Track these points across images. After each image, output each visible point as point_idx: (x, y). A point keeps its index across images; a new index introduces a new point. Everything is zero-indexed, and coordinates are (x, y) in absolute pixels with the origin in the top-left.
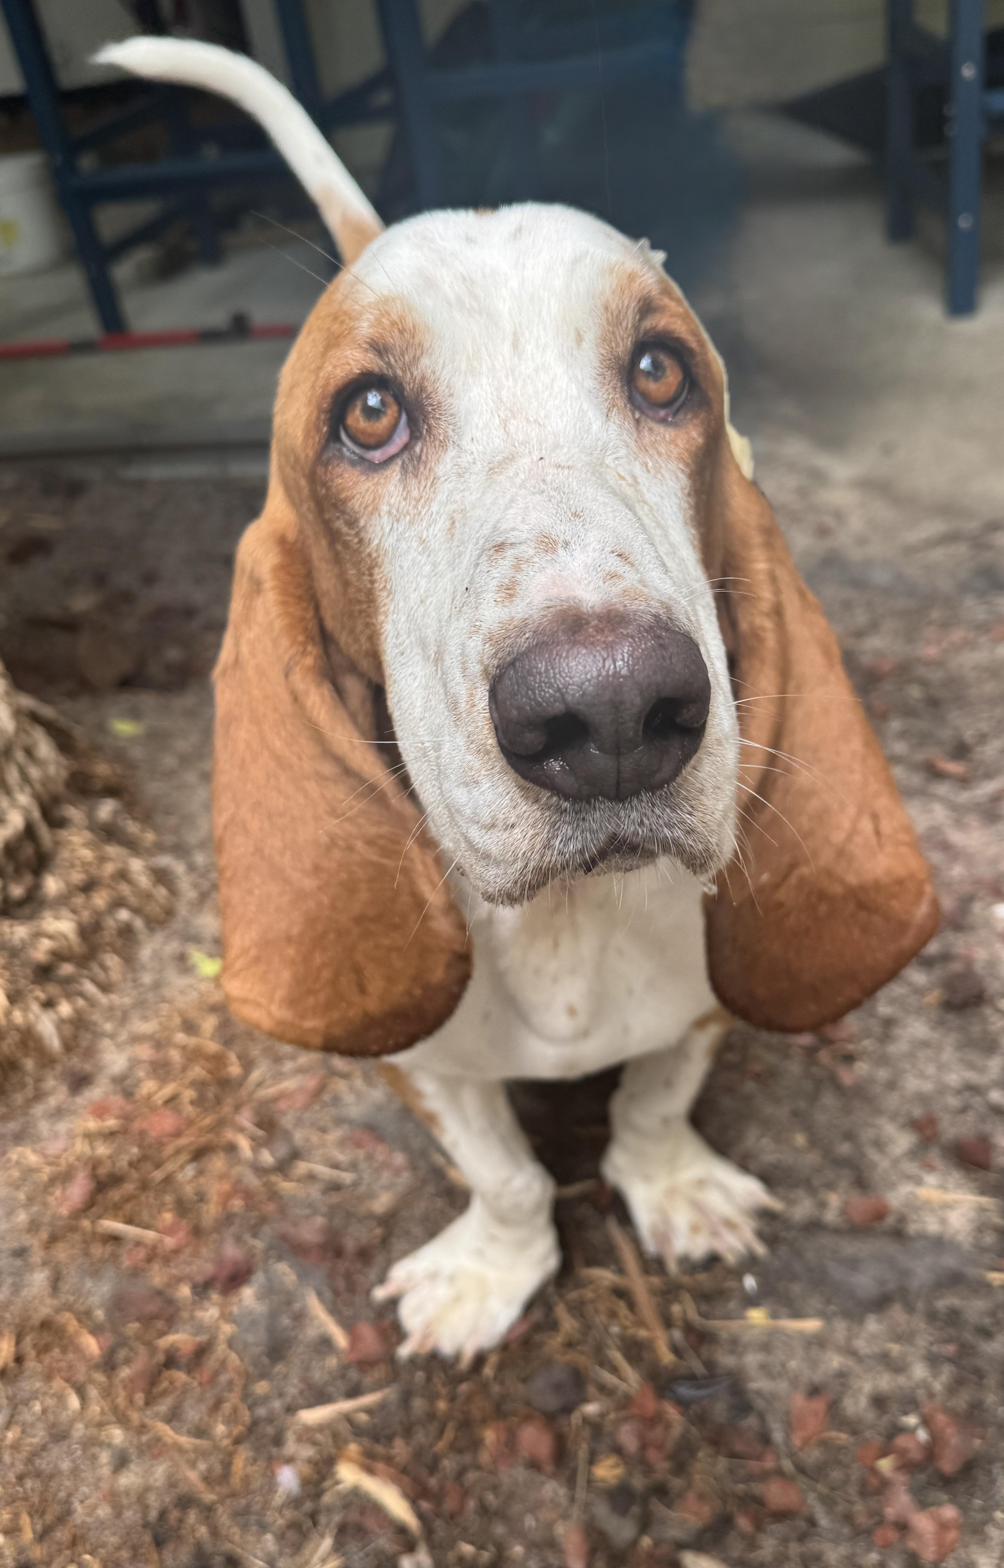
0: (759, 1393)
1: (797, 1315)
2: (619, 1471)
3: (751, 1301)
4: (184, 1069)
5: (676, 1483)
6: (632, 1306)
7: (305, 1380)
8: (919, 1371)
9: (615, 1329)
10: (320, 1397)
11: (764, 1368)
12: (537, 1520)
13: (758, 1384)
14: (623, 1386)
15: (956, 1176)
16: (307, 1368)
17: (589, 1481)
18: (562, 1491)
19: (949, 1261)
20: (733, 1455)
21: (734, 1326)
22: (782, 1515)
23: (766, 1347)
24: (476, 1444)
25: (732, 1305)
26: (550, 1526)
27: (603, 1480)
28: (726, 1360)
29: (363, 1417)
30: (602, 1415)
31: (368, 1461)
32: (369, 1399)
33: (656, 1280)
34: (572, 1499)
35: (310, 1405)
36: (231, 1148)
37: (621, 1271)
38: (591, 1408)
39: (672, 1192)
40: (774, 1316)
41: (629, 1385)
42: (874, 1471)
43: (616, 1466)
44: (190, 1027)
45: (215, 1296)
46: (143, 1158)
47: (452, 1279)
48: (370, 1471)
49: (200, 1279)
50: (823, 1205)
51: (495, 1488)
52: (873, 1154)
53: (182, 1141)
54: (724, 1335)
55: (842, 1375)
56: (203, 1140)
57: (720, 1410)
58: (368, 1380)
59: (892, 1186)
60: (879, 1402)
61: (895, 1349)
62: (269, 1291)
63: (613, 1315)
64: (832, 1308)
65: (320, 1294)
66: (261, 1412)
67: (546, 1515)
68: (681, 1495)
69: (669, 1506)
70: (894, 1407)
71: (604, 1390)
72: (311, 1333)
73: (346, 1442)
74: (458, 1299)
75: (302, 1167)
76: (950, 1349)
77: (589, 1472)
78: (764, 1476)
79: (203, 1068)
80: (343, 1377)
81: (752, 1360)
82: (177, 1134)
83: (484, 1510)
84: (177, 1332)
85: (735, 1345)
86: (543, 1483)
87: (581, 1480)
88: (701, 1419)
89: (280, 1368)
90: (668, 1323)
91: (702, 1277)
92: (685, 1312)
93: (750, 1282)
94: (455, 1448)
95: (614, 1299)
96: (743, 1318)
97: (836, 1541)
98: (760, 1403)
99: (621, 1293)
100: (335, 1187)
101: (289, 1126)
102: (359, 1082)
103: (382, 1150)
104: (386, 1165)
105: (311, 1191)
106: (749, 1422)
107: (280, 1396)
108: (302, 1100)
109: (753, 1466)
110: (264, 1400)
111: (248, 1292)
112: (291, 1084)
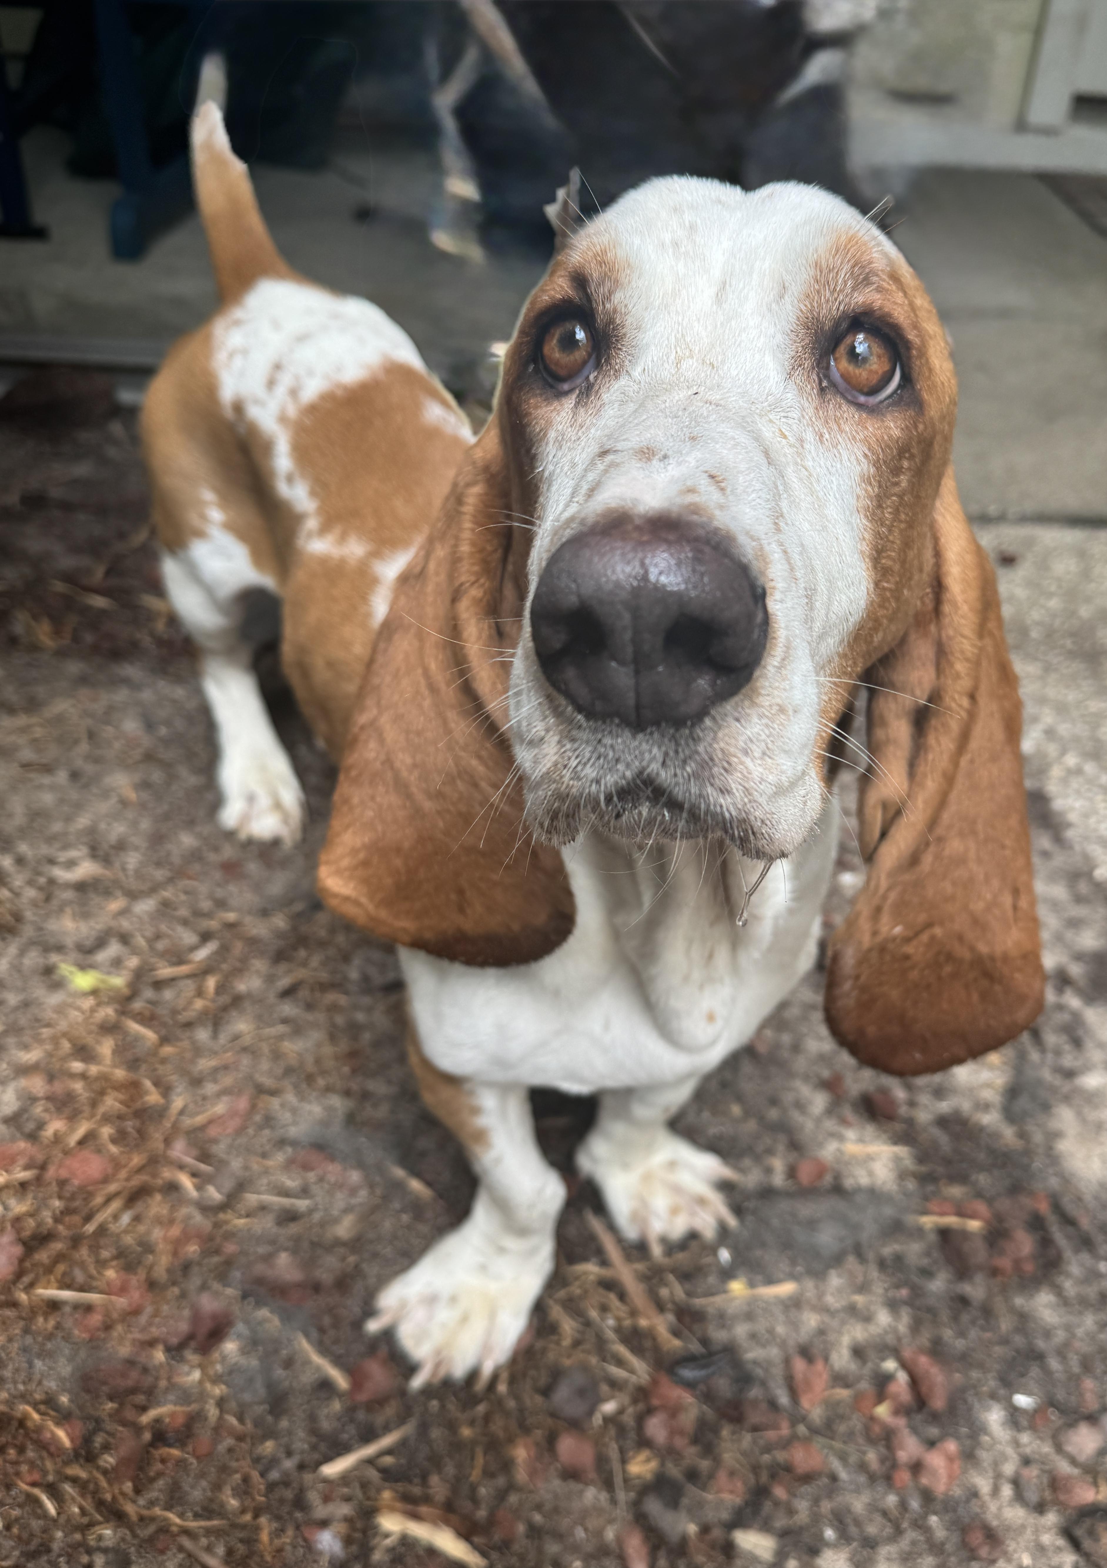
0: (755, 1362)
1: (770, 1281)
2: (653, 1465)
3: (727, 1274)
4: (94, 1104)
5: (705, 1465)
6: (622, 1296)
7: (314, 1431)
8: (883, 1318)
9: (610, 1322)
10: (339, 1449)
11: (753, 1336)
12: (586, 1530)
13: (752, 1354)
14: (634, 1379)
15: (870, 1129)
16: (312, 1418)
17: (626, 1480)
18: (604, 1496)
19: (888, 1211)
20: (755, 1429)
21: (718, 1300)
22: (807, 1478)
23: (749, 1316)
24: (507, 1466)
25: (712, 1280)
26: (599, 1533)
27: (639, 1477)
28: (719, 1336)
29: (388, 1460)
30: (621, 1411)
31: (410, 1507)
32: (387, 1441)
33: (639, 1266)
34: (614, 1501)
35: (328, 1459)
36: (172, 1188)
37: (604, 1262)
38: (609, 1407)
39: (646, 1178)
40: (752, 1285)
41: (639, 1377)
42: (872, 1418)
43: (648, 1460)
44: (83, 1052)
45: (194, 1358)
46: (68, 1211)
47: (453, 1300)
48: (416, 1517)
49: (174, 1341)
50: (768, 1171)
51: (539, 1507)
52: (796, 1117)
53: (114, 1187)
54: (711, 1310)
55: (821, 1332)
56: (137, 1181)
57: (723, 1386)
58: (379, 1420)
59: (820, 1145)
60: (858, 1352)
61: (859, 1299)
62: (252, 1344)
63: (604, 1309)
64: (799, 1269)
65: (307, 1336)
66: (274, 1475)
67: (593, 1523)
68: (711, 1476)
69: (704, 1488)
70: (872, 1355)
71: (614, 1384)
72: (307, 1378)
73: (379, 1491)
74: (465, 1319)
75: (252, 1199)
76: (904, 1292)
77: (624, 1471)
78: (786, 1444)
79: (116, 1099)
80: (352, 1420)
81: (741, 1331)
82: (105, 1181)
83: (534, 1532)
84: (158, 1404)
85: (722, 1319)
86: (581, 1492)
87: (618, 1480)
88: (708, 1397)
89: (284, 1423)
90: (660, 1306)
91: (680, 1256)
92: (671, 1293)
93: (725, 1255)
94: (488, 1474)
95: (601, 1291)
96: (725, 1292)
97: (857, 1491)
98: (759, 1372)
99: (610, 1285)
100: (289, 1217)
101: (223, 1156)
102: (290, 1097)
103: (333, 1170)
104: (339, 1186)
105: (265, 1224)
106: (754, 1392)
107: (289, 1454)
108: (233, 1124)
109: (771, 1435)
110: (273, 1462)
111: (230, 1347)
112: (220, 1108)
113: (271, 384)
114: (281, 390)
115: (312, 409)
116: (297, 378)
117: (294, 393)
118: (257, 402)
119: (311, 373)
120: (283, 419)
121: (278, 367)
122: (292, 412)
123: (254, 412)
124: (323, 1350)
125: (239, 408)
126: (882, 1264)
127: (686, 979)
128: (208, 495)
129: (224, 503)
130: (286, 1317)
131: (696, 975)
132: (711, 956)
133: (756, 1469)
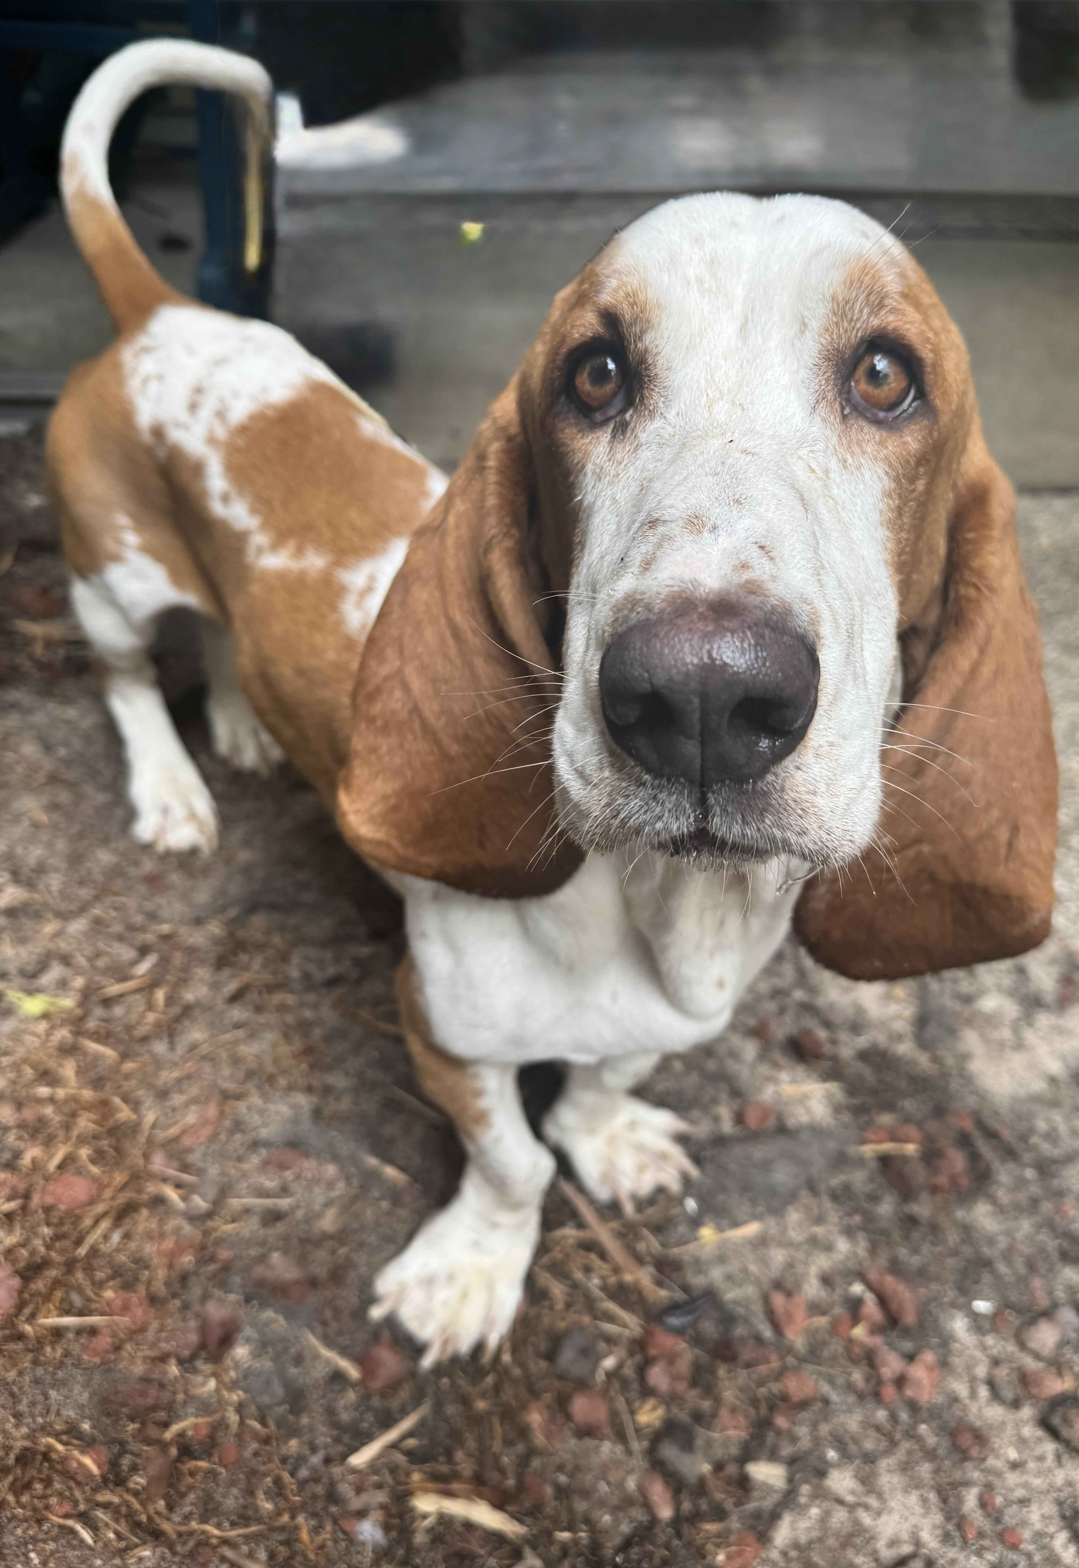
0: (734, 1302)
1: (736, 1224)
2: (660, 1412)
3: (696, 1222)
4: (67, 1127)
5: (706, 1405)
6: (603, 1255)
7: (335, 1425)
8: (843, 1245)
9: (596, 1281)
10: (362, 1439)
11: (729, 1278)
12: (609, 1484)
13: (731, 1295)
14: (627, 1332)
15: (800, 1071)
16: (330, 1411)
17: (638, 1431)
18: (619, 1449)
19: (832, 1145)
20: (748, 1365)
21: (691, 1247)
22: (803, 1405)
23: (722, 1259)
24: (524, 1432)
25: (682, 1229)
26: (621, 1485)
27: (648, 1426)
28: (698, 1281)
29: (412, 1442)
30: (621, 1365)
31: (441, 1486)
32: (407, 1424)
33: (614, 1225)
34: (629, 1452)
35: (354, 1450)
36: (159, 1201)
37: (581, 1225)
38: (609, 1363)
39: (612, 1140)
40: (720, 1229)
41: (631, 1330)
42: (851, 1341)
43: (654, 1409)
44: (48, 1077)
45: (207, 1368)
46: (57, 1237)
47: (451, 1278)
48: (449, 1494)
49: (186, 1353)
50: (717, 1119)
51: (560, 1468)
52: (732, 1066)
53: (100, 1208)
54: (686, 1258)
55: (790, 1265)
56: (123, 1198)
57: (709, 1328)
58: (395, 1404)
59: (759, 1090)
60: (826, 1280)
61: (819, 1230)
62: (263, 1346)
63: (588, 1269)
64: (761, 1209)
65: (312, 1331)
66: (304, 1473)
67: (614, 1476)
68: (714, 1415)
69: (710, 1428)
70: (839, 1281)
71: (610, 1340)
72: (319, 1372)
73: (408, 1474)
74: (465, 1295)
75: (235, 1203)
76: (857, 1219)
77: (634, 1422)
78: (779, 1376)
79: (88, 1120)
80: (369, 1408)
81: (716, 1274)
82: (92, 1202)
83: (562, 1493)
84: (179, 1418)
85: (699, 1265)
86: (598, 1447)
87: (630, 1432)
88: (697, 1340)
89: (305, 1420)
90: (639, 1260)
91: (650, 1211)
92: (648, 1246)
93: (691, 1204)
94: (508, 1443)
95: (583, 1253)
96: (696, 1239)
97: (849, 1411)
98: (740, 1310)
99: (590, 1246)
100: (273, 1217)
101: (201, 1165)
102: (255, 1099)
103: (309, 1166)
104: (316, 1181)
105: (250, 1227)
106: (739, 1331)
107: (314, 1450)
108: (207, 1131)
109: (763, 1369)
110: (300, 1460)
111: (241, 1352)
112: (191, 1118)
113: (193, 407)
114: (206, 413)
115: (243, 430)
116: (222, 400)
117: (221, 415)
118: (178, 425)
119: (236, 395)
120: (211, 441)
121: (199, 390)
122: (221, 433)
123: (176, 435)
124: (328, 1341)
125: (158, 432)
126: (835, 1197)
127: (698, 947)
128: (123, 520)
129: (139, 526)
130: (289, 1314)
131: (708, 942)
132: (722, 924)
133: (755, 1402)
